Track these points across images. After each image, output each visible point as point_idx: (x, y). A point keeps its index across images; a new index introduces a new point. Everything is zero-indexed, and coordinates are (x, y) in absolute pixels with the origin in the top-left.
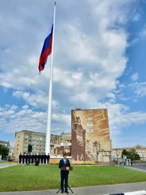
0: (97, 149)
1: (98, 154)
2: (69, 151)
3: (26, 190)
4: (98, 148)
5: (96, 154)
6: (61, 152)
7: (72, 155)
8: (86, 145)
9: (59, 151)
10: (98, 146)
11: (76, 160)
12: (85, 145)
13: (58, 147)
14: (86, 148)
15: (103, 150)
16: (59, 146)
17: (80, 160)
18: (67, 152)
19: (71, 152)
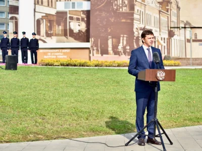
0: (169, 20)
1: (171, 34)
2: (83, 27)
3: (25, 139)
4: (174, 19)
5: (166, 36)
6: (59, 29)
7: (92, 40)
8: (136, 8)
9: (50, 28)
10: (174, 11)
11: (104, 52)
12: (132, 7)
13: (47, 15)
14: (136, 16)
15: (188, 23)
16: (53, 12)
17: (116, 53)
18: (76, 30)
19: (88, 30)
